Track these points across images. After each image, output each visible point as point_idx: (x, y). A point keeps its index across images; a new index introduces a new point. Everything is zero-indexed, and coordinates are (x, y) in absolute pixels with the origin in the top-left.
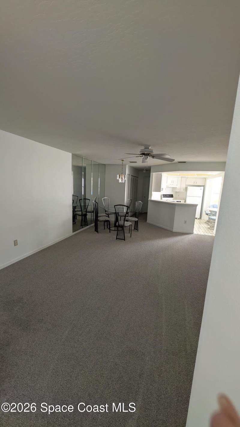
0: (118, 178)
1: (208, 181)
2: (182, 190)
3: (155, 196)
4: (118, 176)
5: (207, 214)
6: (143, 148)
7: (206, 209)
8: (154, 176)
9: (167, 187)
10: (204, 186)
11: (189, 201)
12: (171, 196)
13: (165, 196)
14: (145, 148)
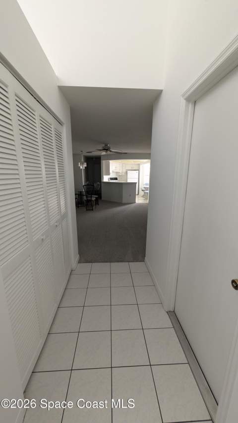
0: (79, 165)
1: (141, 166)
2: (123, 174)
3: (106, 179)
4: (79, 163)
5: (143, 190)
6: (104, 145)
7: (142, 186)
8: (104, 163)
9: (113, 172)
10: (139, 170)
11: (129, 181)
12: (116, 179)
13: (112, 179)
14: (105, 146)
